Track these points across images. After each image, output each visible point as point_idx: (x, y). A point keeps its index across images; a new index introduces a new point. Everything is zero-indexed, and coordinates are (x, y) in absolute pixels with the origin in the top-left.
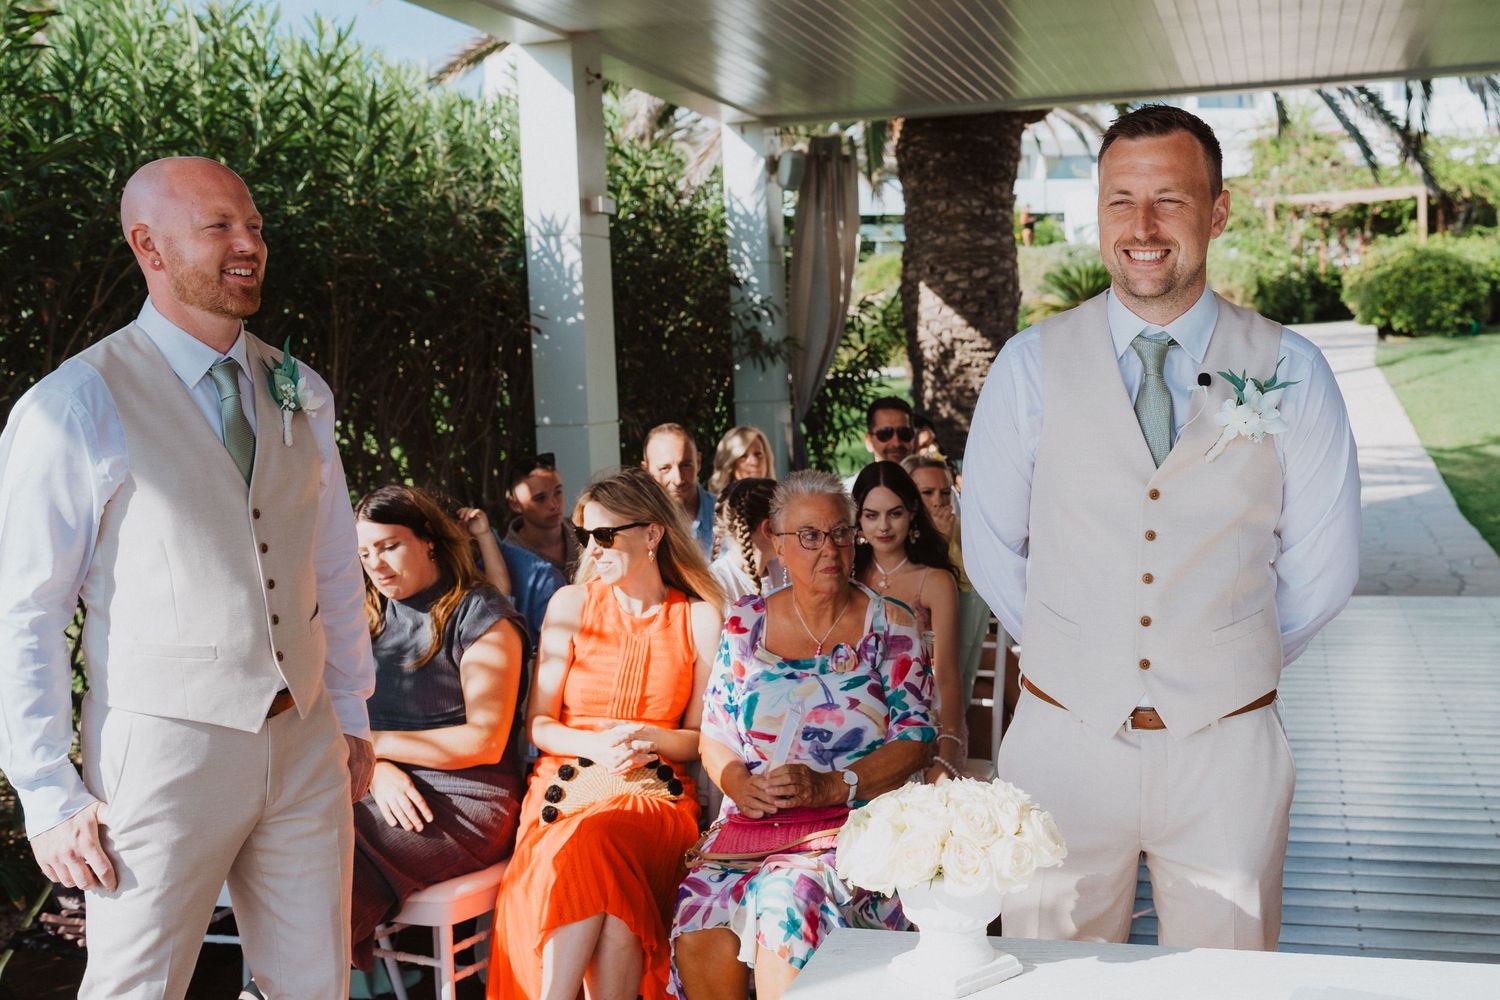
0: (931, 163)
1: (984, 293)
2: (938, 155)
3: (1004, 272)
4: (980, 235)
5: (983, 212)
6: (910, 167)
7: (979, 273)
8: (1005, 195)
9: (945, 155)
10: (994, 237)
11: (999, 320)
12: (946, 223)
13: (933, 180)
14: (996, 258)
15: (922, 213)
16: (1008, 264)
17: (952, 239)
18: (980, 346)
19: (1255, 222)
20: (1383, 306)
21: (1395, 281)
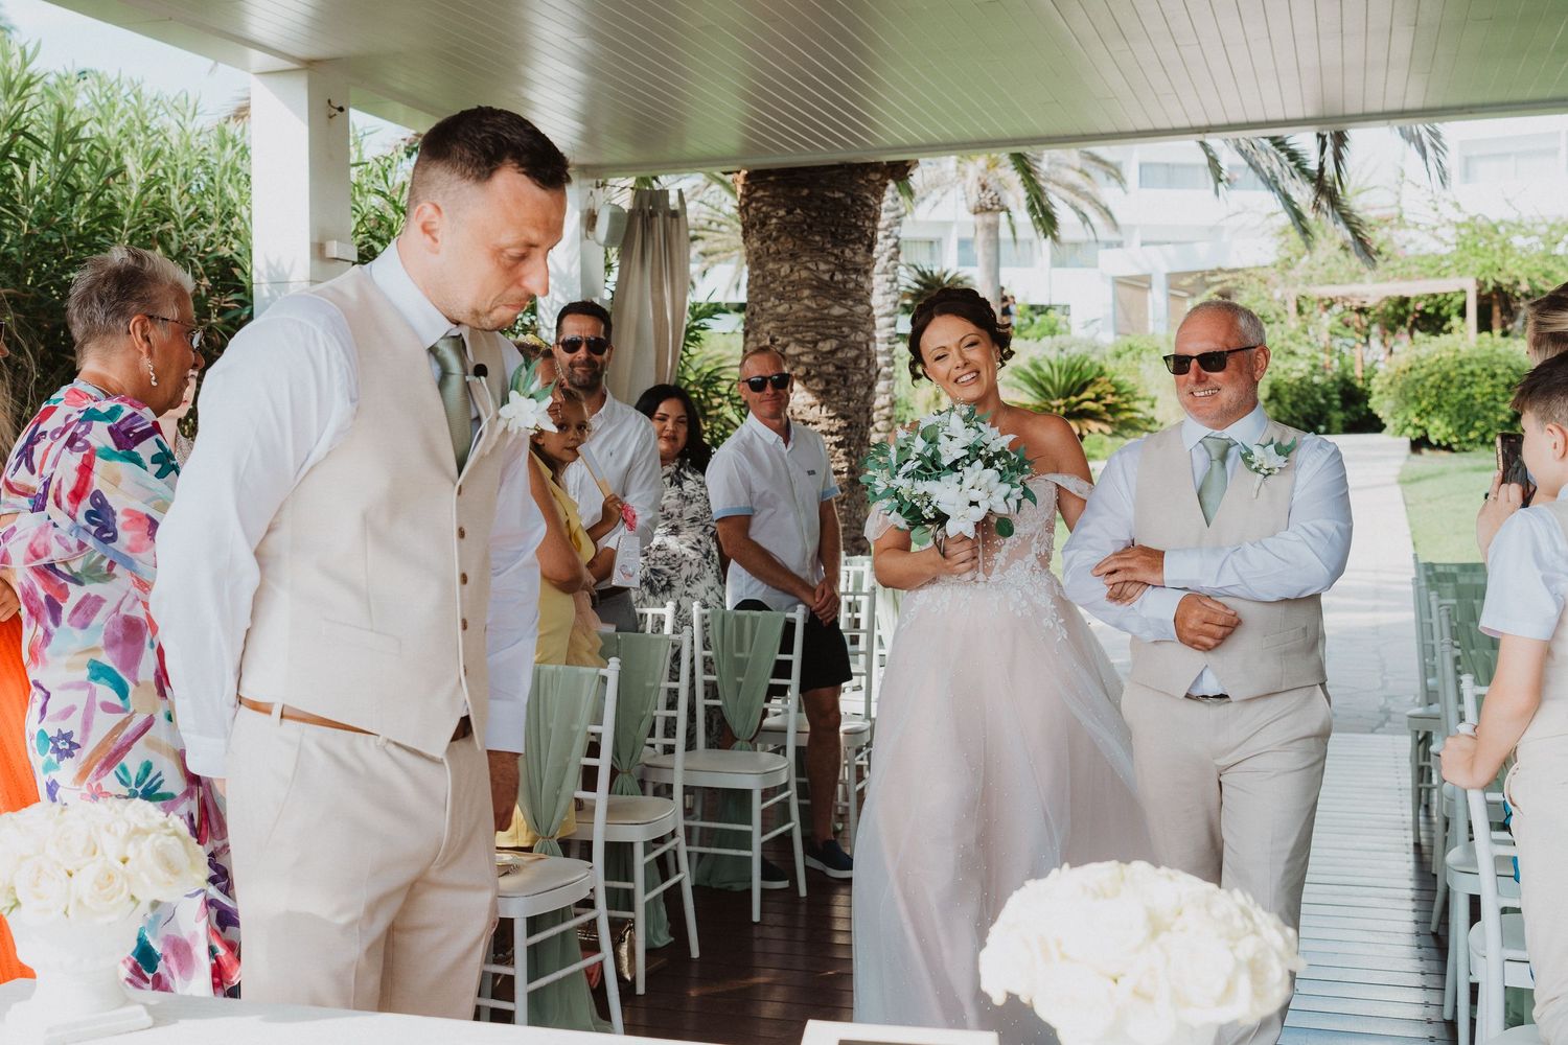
0: (774, 221)
1: (831, 369)
2: (782, 213)
3: (856, 345)
4: (829, 302)
5: (832, 277)
6: (753, 226)
7: (825, 346)
8: (859, 259)
9: (789, 212)
10: (844, 306)
11: (849, 400)
12: (789, 288)
13: (776, 240)
14: (846, 330)
15: (764, 278)
16: (861, 337)
17: (795, 307)
18: (826, 428)
19: (1273, 317)
20: (1418, 415)
21: (1432, 387)
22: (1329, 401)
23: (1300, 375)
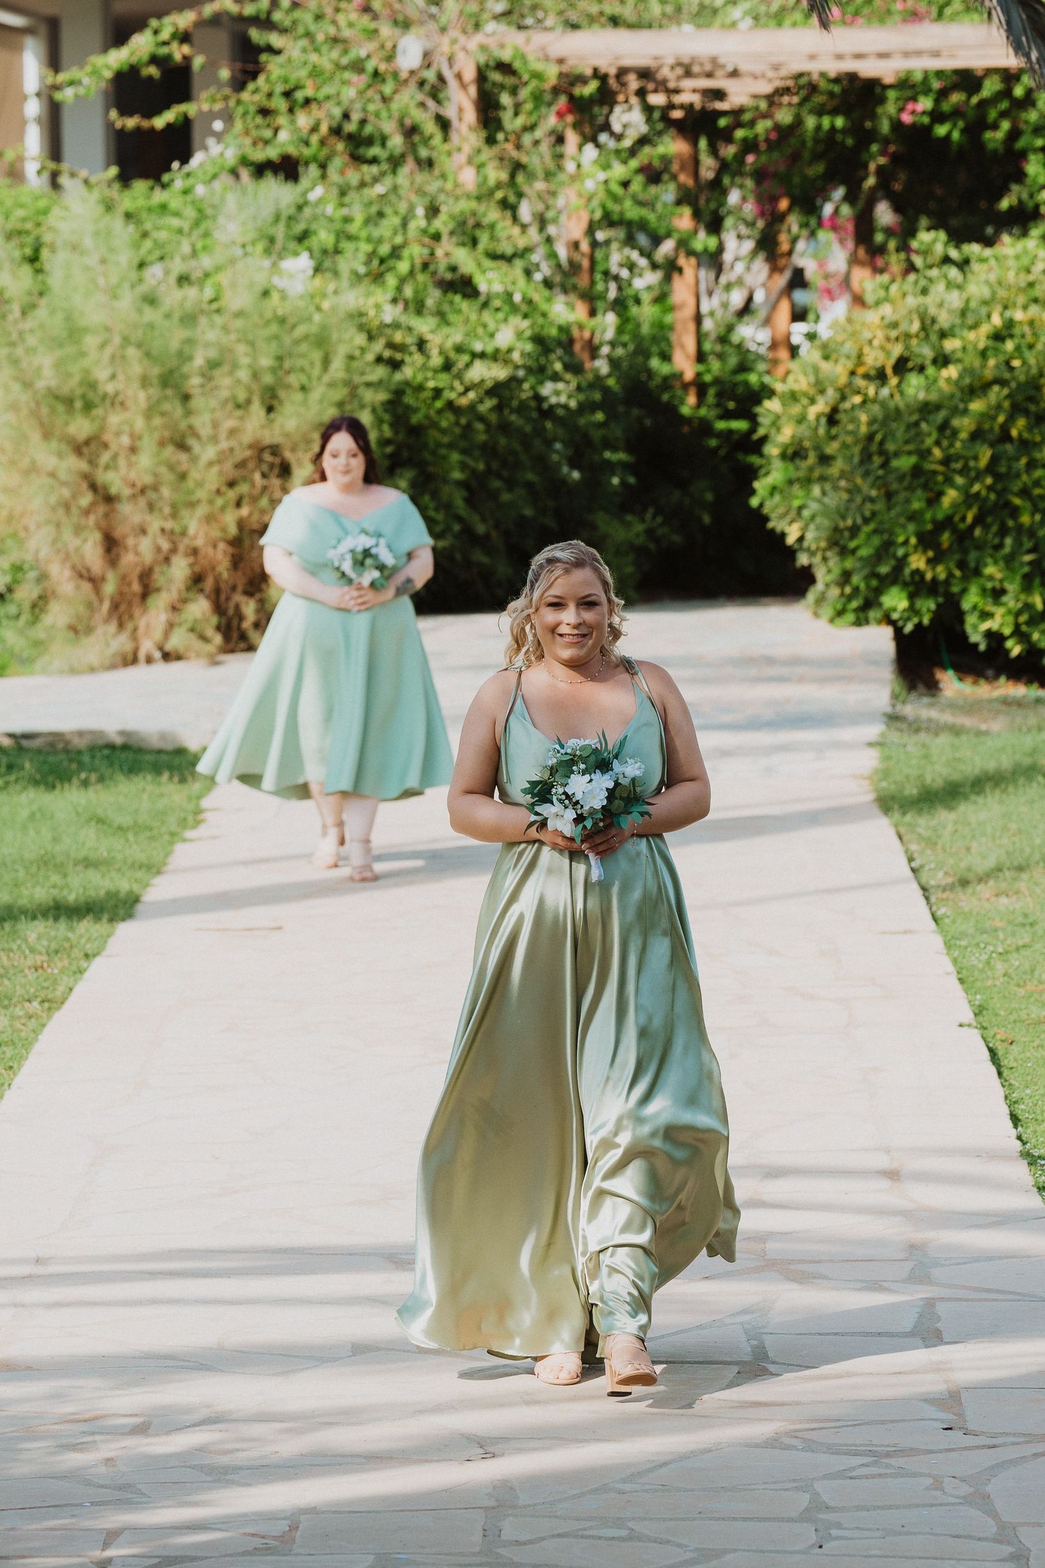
19: (397, 142)
20: (926, 541)
21: (976, 436)
22: (596, 472)
23: (500, 373)
